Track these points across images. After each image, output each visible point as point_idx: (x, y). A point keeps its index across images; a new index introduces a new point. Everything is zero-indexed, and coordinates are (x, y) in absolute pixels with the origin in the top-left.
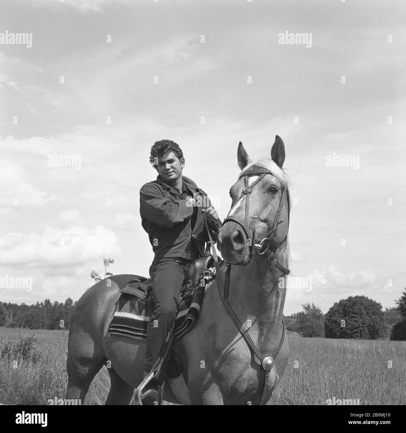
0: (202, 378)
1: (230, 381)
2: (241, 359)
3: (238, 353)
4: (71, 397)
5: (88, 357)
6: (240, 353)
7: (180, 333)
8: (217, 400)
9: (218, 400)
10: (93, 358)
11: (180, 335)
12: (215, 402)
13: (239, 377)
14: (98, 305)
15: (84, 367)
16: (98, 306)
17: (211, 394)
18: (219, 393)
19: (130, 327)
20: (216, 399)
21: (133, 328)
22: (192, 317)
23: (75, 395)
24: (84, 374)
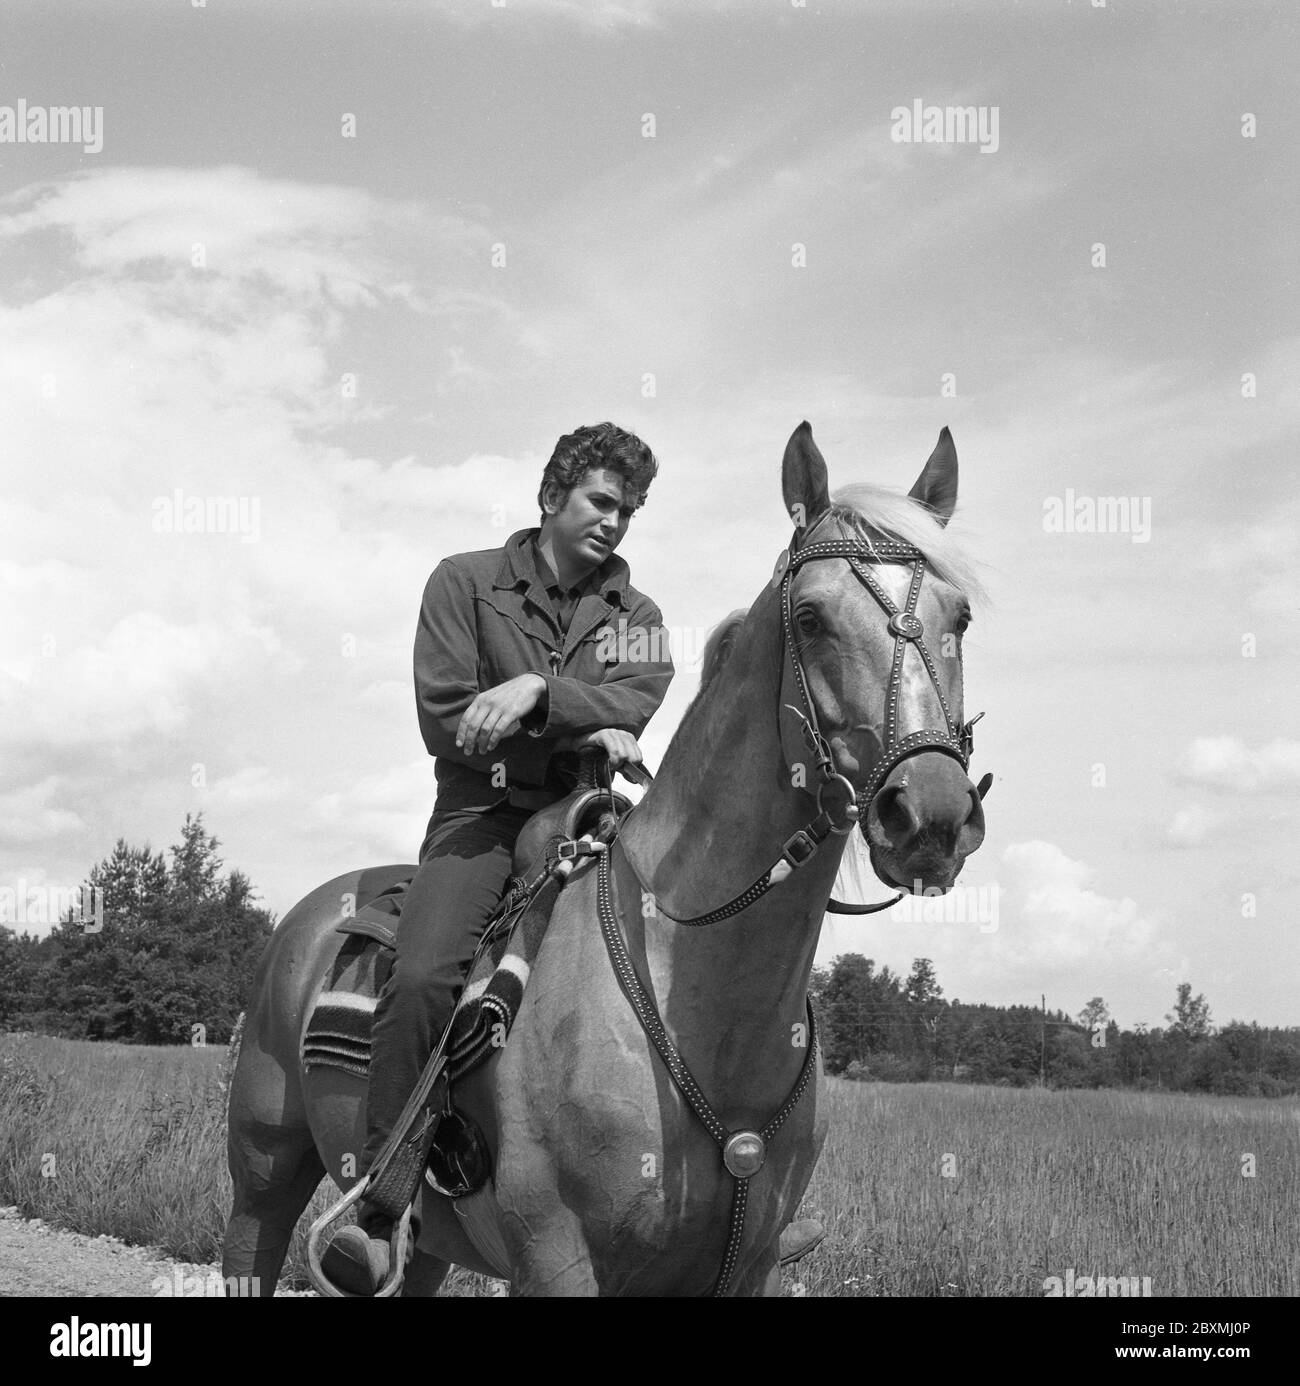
0: (530, 1193)
1: (615, 1207)
2: (651, 1131)
3: (641, 1111)
4: (236, 1246)
5: (270, 1123)
6: (648, 1111)
7: (474, 1051)
8: (572, 1266)
9: (577, 1266)
10: (282, 1127)
11: (475, 1058)
12: (563, 1272)
13: (645, 1193)
14: (293, 961)
15: (265, 1153)
16: (293, 965)
17: (555, 1245)
18: (579, 1245)
19: (346, 1037)
20: (571, 1263)
21: (355, 1039)
22: (498, 1004)
23: (244, 1242)
24: (263, 1176)
